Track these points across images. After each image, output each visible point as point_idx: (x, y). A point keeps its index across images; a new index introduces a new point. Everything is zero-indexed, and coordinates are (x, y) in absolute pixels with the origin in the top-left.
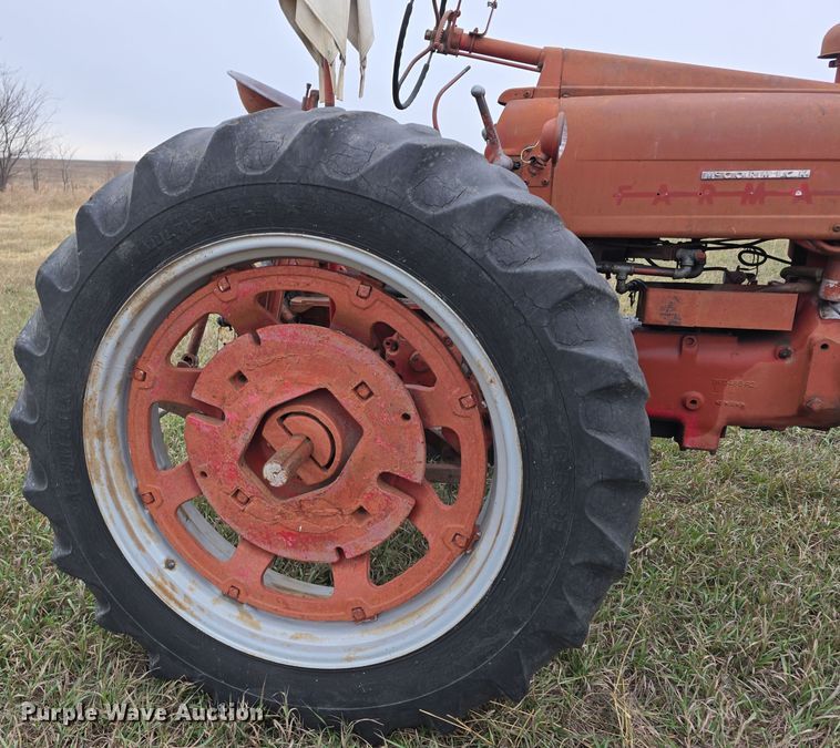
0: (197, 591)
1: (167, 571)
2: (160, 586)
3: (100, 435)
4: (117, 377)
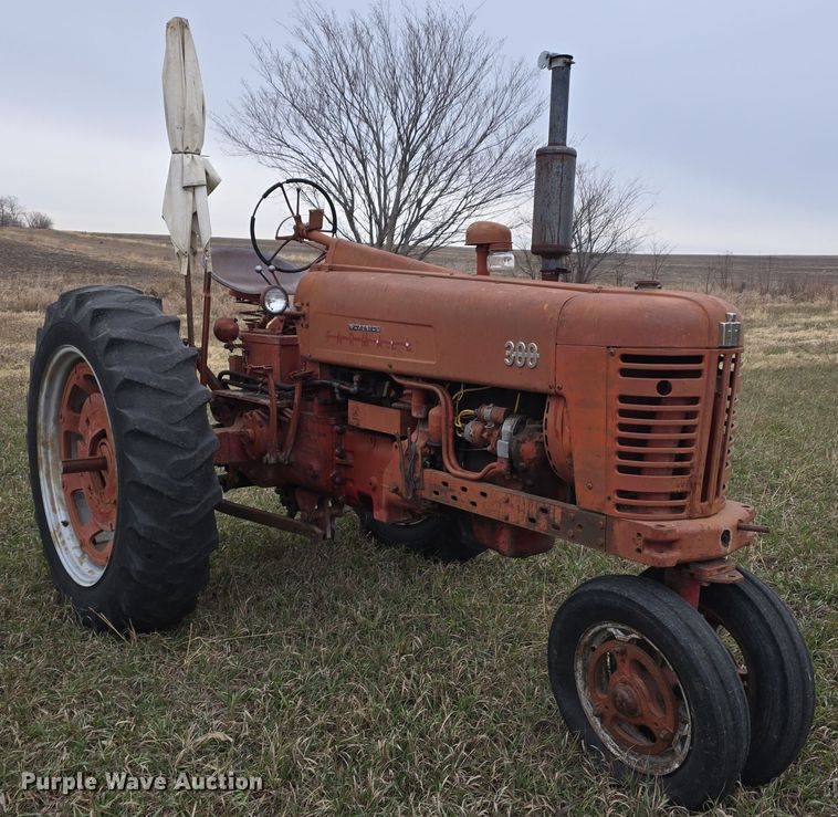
0: (70, 540)
1: (62, 527)
2: (55, 533)
3: (45, 445)
4: (52, 415)
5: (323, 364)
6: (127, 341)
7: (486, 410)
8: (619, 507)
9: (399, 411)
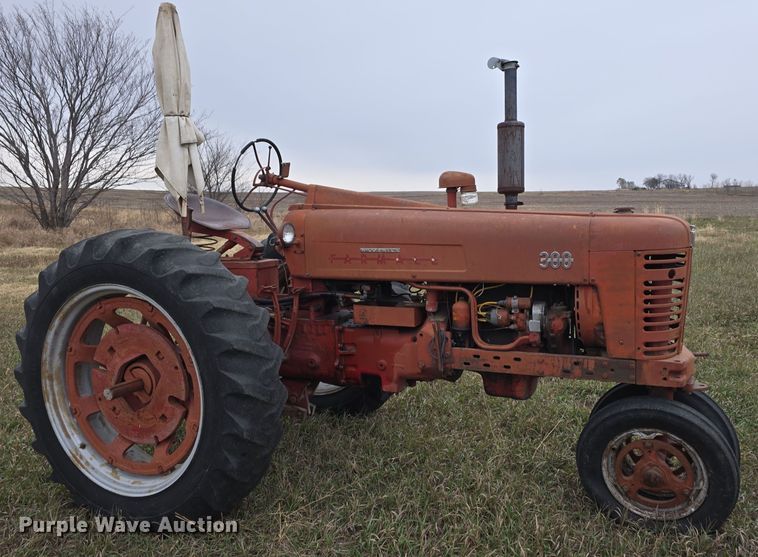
0: (94, 460)
1: (81, 450)
2: (74, 457)
3: (51, 378)
4: (58, 350)
5: (315, 280)
6: (203, 275)
7: (513, 301)
8: (646, 353)
9: (413, 309)
